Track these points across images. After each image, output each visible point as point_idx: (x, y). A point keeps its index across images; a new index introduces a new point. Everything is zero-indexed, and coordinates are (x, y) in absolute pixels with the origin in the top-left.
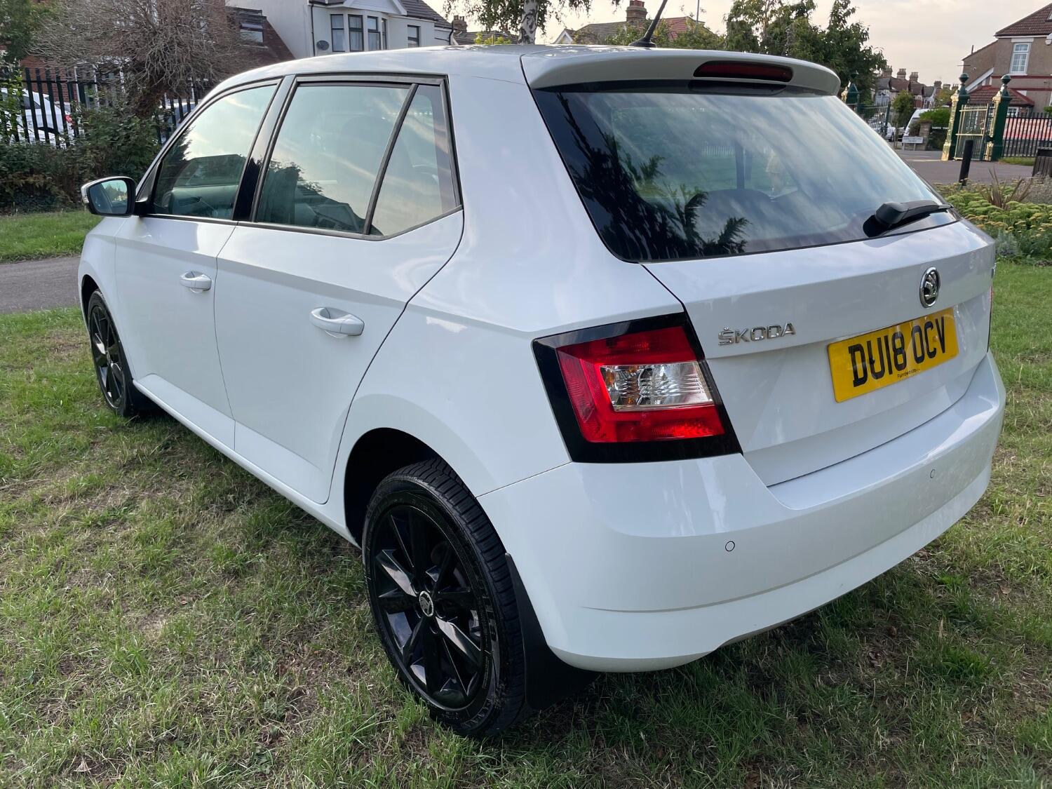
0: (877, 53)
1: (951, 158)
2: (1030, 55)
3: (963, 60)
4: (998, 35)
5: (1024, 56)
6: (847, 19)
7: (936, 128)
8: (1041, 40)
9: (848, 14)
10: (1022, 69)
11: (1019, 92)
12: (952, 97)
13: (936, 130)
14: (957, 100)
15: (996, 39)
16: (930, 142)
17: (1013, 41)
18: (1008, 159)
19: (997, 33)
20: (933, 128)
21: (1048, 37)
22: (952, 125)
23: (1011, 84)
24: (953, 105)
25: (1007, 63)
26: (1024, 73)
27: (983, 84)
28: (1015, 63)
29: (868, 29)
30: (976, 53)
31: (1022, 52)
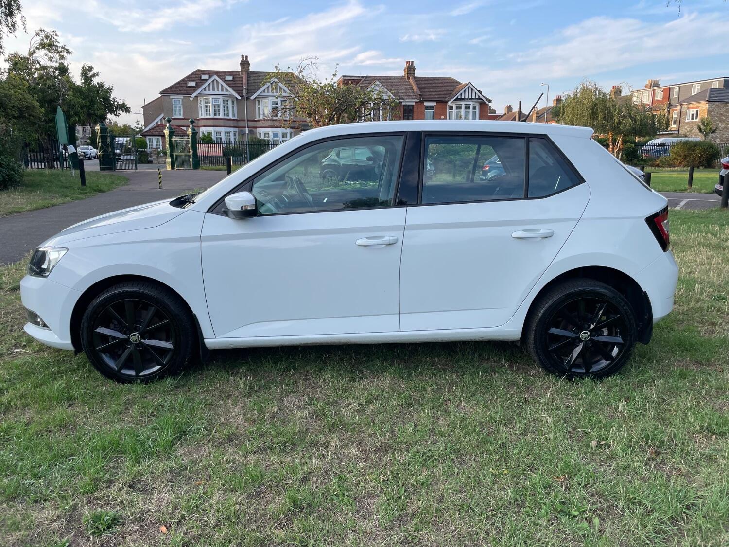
0: (122, 103)
1: (173, 168)
2: (183, 106)
3: (142, 108)
4: (161, 93)
5: (180, 107)
6: (94, 79)
7: (141, 150)
8: (187, 98)
9: (94, 76)
10: (180, 115)
11: (182, 128)
12: (164, 131)
13: (141, 151)
14: (168, 133)
15: (160, 96)
16: (139, 159)
17: (171, 97)
18: (204, 168)
19: (161, 92)
20: (139, 150)
21: (191, 96)
22: (169, 148)
23: (172, 122)
24: (166, 136)
25: (170, 111)
26: (182, 117)
27: (159, 123)
28: (175, 111)
29: (112, 87)
30: (147, 104)
31: (177, 104)
